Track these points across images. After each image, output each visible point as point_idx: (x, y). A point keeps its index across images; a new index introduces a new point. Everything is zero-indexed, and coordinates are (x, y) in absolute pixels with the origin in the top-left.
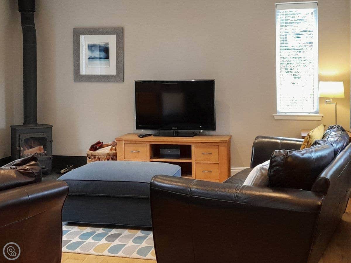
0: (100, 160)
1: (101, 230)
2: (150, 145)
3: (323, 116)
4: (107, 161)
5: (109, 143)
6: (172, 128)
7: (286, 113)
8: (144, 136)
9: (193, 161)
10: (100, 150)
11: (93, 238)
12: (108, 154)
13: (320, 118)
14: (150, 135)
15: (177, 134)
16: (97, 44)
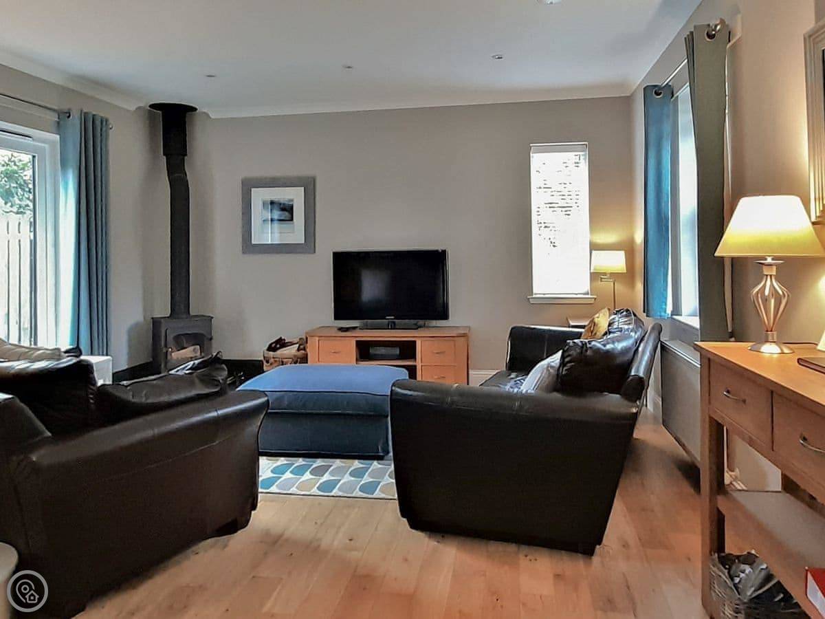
0: (282, 365)
1: (300, 461)
2: (357, 342)
3: (595, 299)
4: (293, 365)
5: (296, 340)
6: (387, 317)
7: (544, 294)
8: (347, 330)
9: (418, 364)
10: (281, 350)
11: (291, 472)
12: (295, 356)
13: (592, 301)
14: (354, 328)
15: (393, 327)
16: (276, 200)
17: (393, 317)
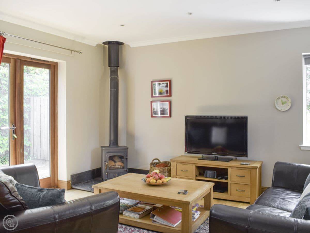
2: (196, 166)
9: (229, 181)
17: (216, 154)
